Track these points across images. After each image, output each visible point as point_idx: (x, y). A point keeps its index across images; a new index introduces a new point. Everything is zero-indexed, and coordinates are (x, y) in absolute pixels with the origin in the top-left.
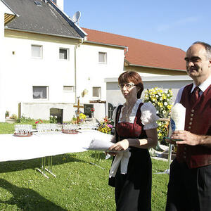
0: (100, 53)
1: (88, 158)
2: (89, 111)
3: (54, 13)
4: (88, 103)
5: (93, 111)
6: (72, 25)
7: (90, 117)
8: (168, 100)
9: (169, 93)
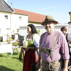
0: (19, 17)
1: (6, 55)
2: (13, 37)
3: (3, 3)
4: (13, 34)
5: (15, 37)
6: (9, 7)
7: (14, 39)
8: (39, 33)
9: (39, 30)
